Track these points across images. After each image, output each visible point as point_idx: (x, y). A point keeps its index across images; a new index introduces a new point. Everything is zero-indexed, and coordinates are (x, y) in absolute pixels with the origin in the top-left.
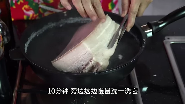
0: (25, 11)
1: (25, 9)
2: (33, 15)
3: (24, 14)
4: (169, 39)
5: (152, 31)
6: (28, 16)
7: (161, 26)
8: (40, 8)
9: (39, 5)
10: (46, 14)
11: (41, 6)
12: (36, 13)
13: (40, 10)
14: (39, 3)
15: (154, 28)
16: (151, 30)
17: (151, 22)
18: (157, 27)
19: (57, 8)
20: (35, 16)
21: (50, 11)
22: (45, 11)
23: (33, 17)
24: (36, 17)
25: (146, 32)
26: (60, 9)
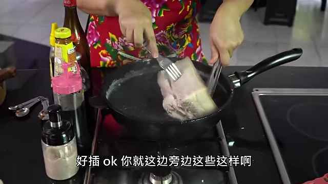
0: (101, 56)
1: (102, 54)
2: (111, 61)
3: (101, 59)
4: (257, 90)
5: (240, 82)
6: (105, 62)
7: (249, 76)
8: (119, 54)
9: (118, 51)
10: (125, 62)
11: (120, 53)
12: (114, 61)
13: (119, 57)
14: (119, 50)
15: (242, 78)
16: (239, 80)
17: (238, 71)
18: (245, 77)
19: (137, 56)
20: (112, 62)
21: (129, 59)
22: (124, 58)
23: (110, 63)
24: (113, 64)
25: (234, 82)
26: (140, 58)
